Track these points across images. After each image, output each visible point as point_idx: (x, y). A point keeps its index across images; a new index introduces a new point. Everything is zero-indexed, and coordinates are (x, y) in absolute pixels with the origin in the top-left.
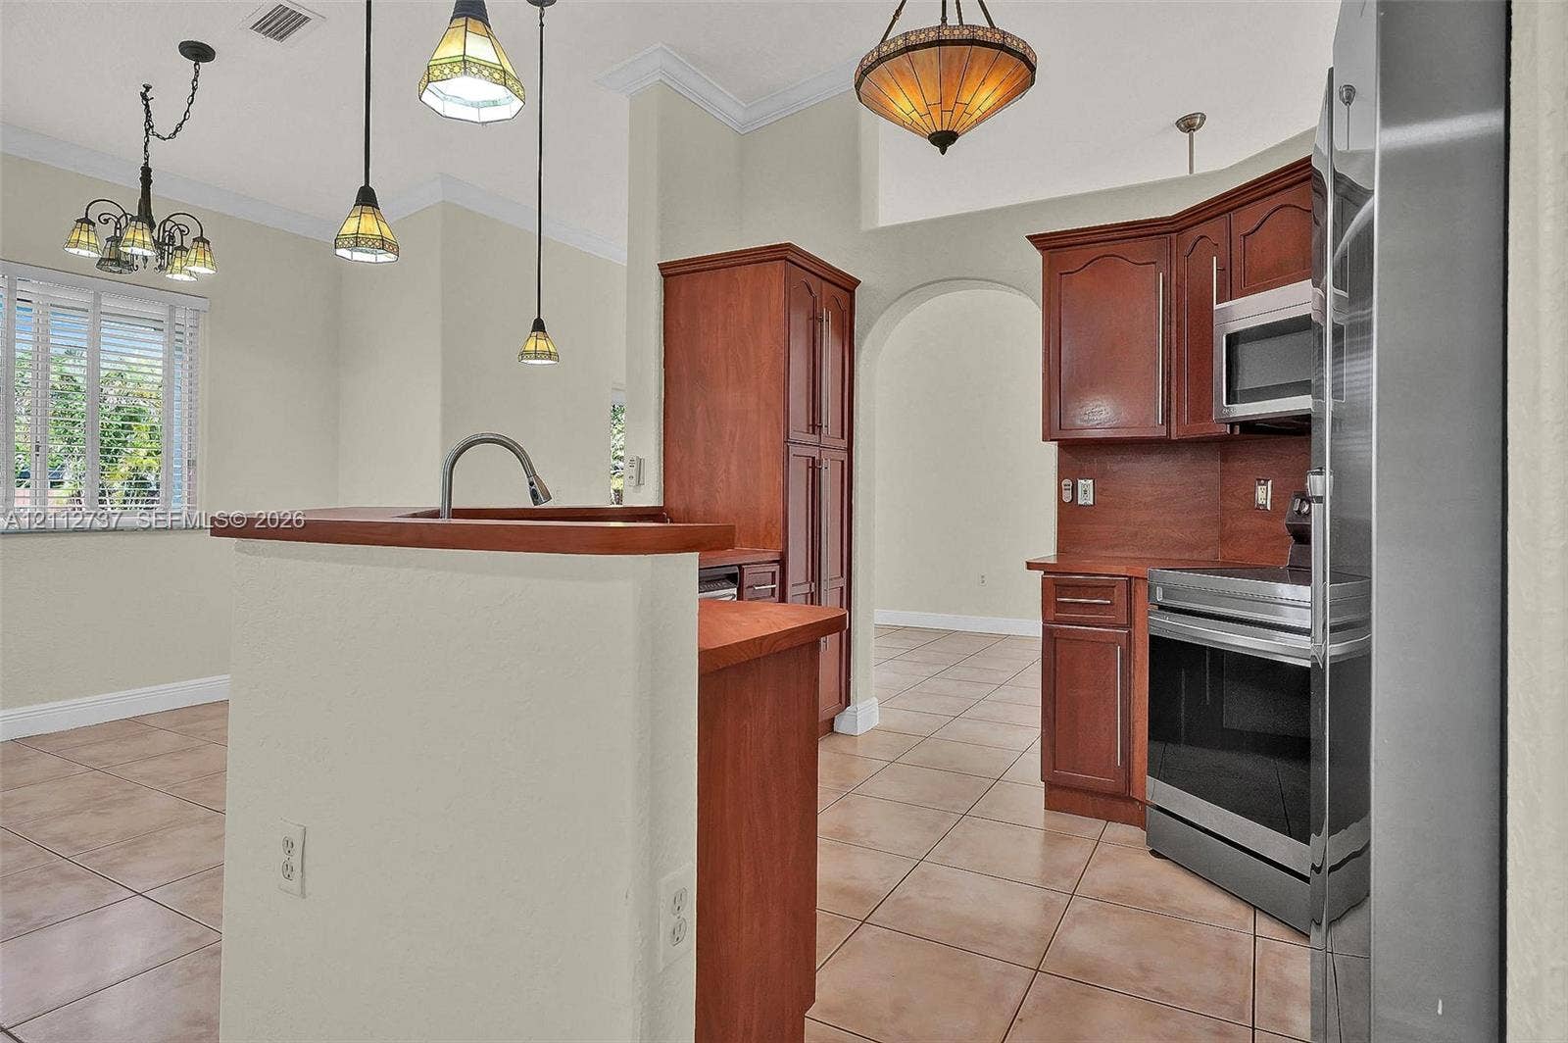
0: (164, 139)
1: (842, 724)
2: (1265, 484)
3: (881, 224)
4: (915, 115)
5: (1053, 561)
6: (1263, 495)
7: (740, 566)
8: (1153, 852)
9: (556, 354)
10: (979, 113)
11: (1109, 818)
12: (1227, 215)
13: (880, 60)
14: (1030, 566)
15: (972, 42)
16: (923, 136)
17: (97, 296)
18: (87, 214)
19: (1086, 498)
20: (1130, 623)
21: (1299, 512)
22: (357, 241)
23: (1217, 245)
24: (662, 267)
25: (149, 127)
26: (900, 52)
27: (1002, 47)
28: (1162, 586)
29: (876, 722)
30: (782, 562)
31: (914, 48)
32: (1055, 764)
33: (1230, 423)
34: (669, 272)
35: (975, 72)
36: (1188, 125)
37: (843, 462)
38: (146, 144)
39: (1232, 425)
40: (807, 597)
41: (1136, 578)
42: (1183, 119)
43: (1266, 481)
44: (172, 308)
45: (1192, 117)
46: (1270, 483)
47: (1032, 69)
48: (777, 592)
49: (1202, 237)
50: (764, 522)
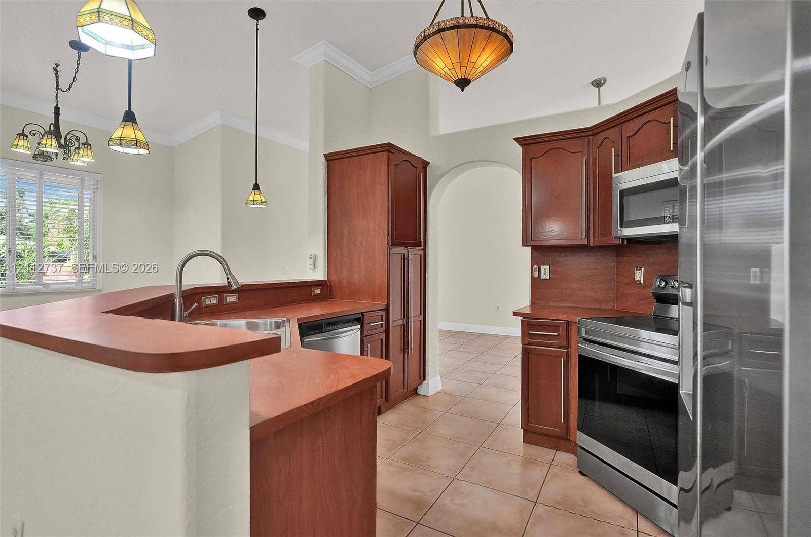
0: (64, 91)
1: (421, 390)
2: (640, 269)
3: (441, 133)
4: (446, 69)
5: (528, 311)
6: (639, 275)
7: (362, 313)
8: (580, 472)
9: (266, 202)
10: (481, 68)
11: (557, 449)
12: (620, 126)
13: (425, 38)
14: (515, 314)
15: (476, 26)
16: (451, 81)
17: (41, 174)
18: (23, 130)
19: (545, 275)
20: (568, 346)
21: (659, 286)
22: (121, 142)
23: (614, 142)
24: (326, 156)
25: (57, 85)
26: (435, 33)
27: (493, 29)
28: (585, 328)
29: (440, 388)
30: (387, 309)
31: (443, 30)
32: (528, 419)
33: (622, 239)
34: (331, 158)
35: (478, 44)
36: (598, 84)
37: (421, 256)
38: (57, 95)
39: (623, 240)
40: (401, 327)
41: (571, 322)
42: (595, 81)
43: (641, 268)
44: (83, 180)
45: (600, 79)
46: (643, 269)
47: (511, 43)
48: (384, 326)
49: (607, 138)
50: (377, 289)
